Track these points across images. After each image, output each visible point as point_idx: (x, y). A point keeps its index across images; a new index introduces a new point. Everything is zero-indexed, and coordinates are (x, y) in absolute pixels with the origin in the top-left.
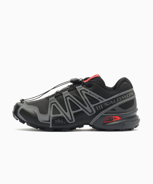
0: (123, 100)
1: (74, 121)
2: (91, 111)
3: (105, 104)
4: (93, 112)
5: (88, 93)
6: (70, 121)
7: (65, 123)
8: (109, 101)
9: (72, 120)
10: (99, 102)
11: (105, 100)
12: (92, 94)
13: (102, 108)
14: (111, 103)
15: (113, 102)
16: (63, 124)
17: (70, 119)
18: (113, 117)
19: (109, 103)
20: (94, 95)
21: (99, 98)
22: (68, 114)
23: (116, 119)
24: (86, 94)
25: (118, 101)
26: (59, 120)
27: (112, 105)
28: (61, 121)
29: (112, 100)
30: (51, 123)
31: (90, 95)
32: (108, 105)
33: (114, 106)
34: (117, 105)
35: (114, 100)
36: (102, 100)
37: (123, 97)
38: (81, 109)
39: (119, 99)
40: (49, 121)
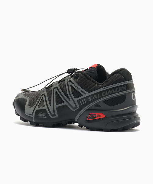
0: (109, 94)
1: (57, 116)
2: (74, 106)
3: (89, 98)
4: (76, 107)
5: (73, 85)
6: (52, 115)
7: (46, 118)
8: (93, 95)
9: (54, 115)
10: (82, 95)
11: (88, 94)
12: (76, 87)
13: (86, 103)
14: (95, 97)
15: (97, 97)
16: (45, 119)
17: (53, 113)
18: (97, 114)
19: (92, 98)
20: (77, 88)
21: (82, 91)
22: (51, 108)
23: (99, 116)
24: (71, 86)
25: (103, 95)
26: (41, 114)
27: (95, 100)
28: (43, 115)
29: (96, 94)
30: (33, 116)
31: (75, 87)
32: (91, 99)
33: (98, 102)
34: (102, 100)
35: (99, 95)
36: (85, 94)
37: (109, 91)
38: (65, 103)
39: (105, 94)
40: (32, 114)
